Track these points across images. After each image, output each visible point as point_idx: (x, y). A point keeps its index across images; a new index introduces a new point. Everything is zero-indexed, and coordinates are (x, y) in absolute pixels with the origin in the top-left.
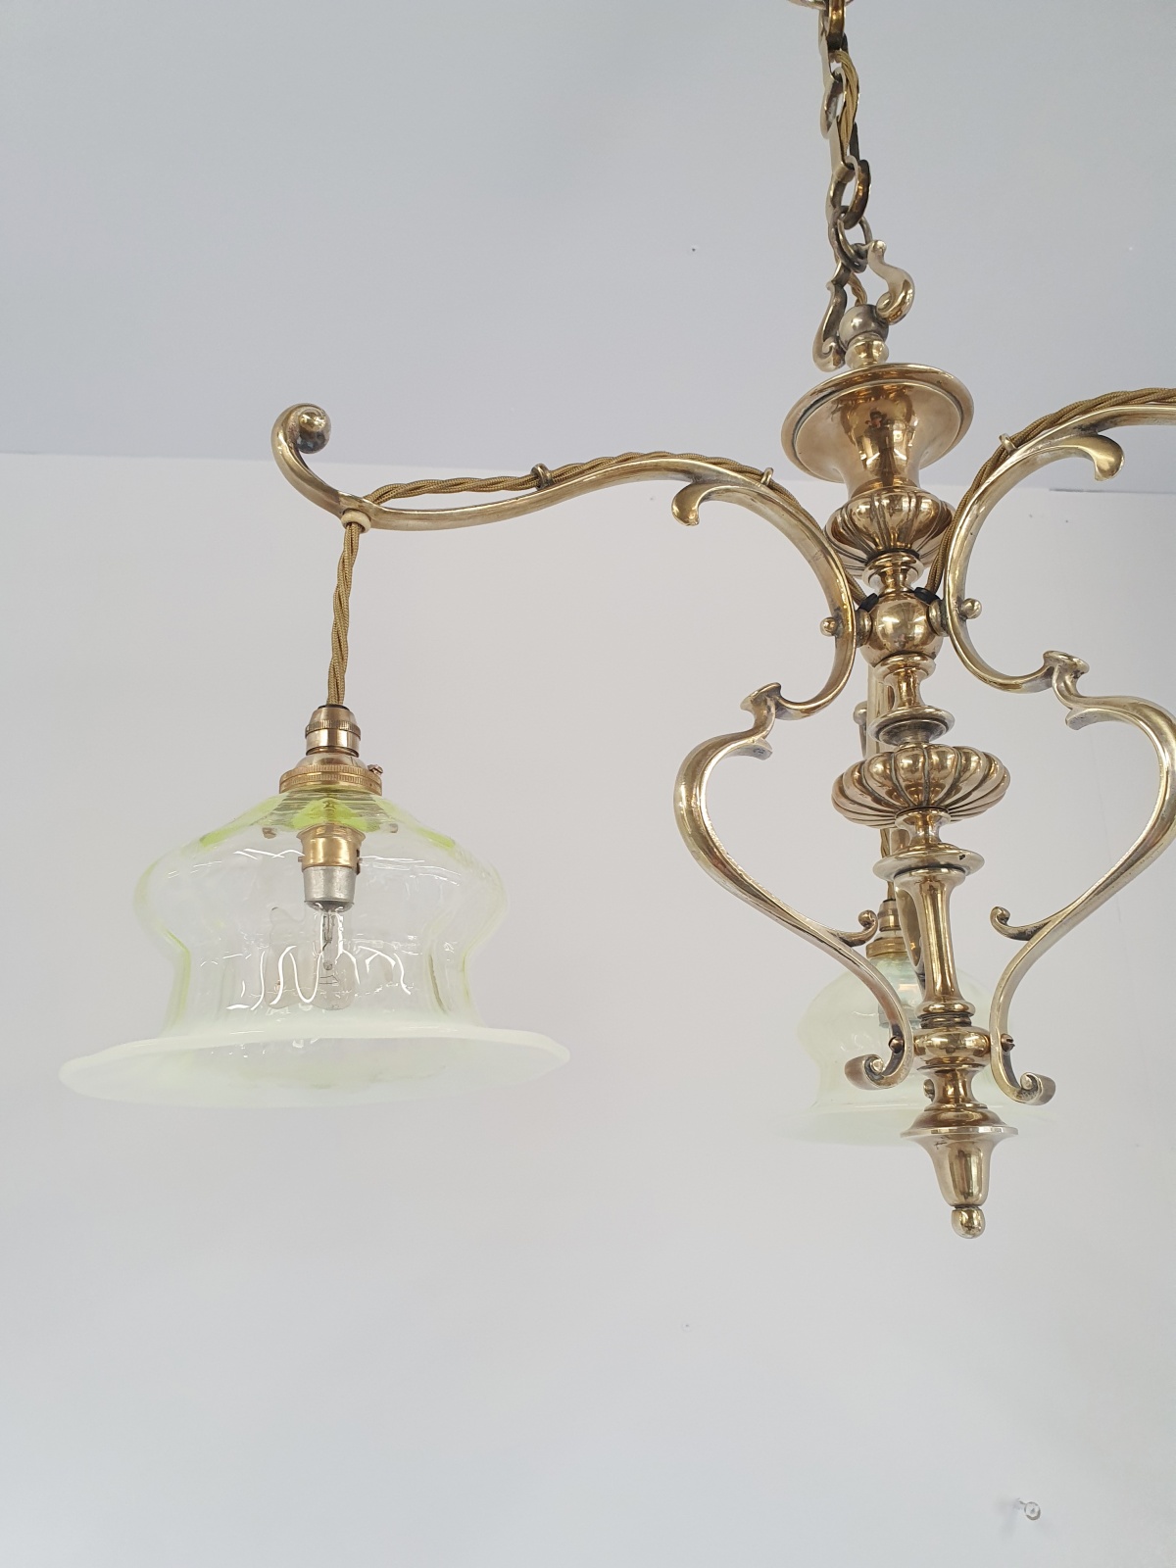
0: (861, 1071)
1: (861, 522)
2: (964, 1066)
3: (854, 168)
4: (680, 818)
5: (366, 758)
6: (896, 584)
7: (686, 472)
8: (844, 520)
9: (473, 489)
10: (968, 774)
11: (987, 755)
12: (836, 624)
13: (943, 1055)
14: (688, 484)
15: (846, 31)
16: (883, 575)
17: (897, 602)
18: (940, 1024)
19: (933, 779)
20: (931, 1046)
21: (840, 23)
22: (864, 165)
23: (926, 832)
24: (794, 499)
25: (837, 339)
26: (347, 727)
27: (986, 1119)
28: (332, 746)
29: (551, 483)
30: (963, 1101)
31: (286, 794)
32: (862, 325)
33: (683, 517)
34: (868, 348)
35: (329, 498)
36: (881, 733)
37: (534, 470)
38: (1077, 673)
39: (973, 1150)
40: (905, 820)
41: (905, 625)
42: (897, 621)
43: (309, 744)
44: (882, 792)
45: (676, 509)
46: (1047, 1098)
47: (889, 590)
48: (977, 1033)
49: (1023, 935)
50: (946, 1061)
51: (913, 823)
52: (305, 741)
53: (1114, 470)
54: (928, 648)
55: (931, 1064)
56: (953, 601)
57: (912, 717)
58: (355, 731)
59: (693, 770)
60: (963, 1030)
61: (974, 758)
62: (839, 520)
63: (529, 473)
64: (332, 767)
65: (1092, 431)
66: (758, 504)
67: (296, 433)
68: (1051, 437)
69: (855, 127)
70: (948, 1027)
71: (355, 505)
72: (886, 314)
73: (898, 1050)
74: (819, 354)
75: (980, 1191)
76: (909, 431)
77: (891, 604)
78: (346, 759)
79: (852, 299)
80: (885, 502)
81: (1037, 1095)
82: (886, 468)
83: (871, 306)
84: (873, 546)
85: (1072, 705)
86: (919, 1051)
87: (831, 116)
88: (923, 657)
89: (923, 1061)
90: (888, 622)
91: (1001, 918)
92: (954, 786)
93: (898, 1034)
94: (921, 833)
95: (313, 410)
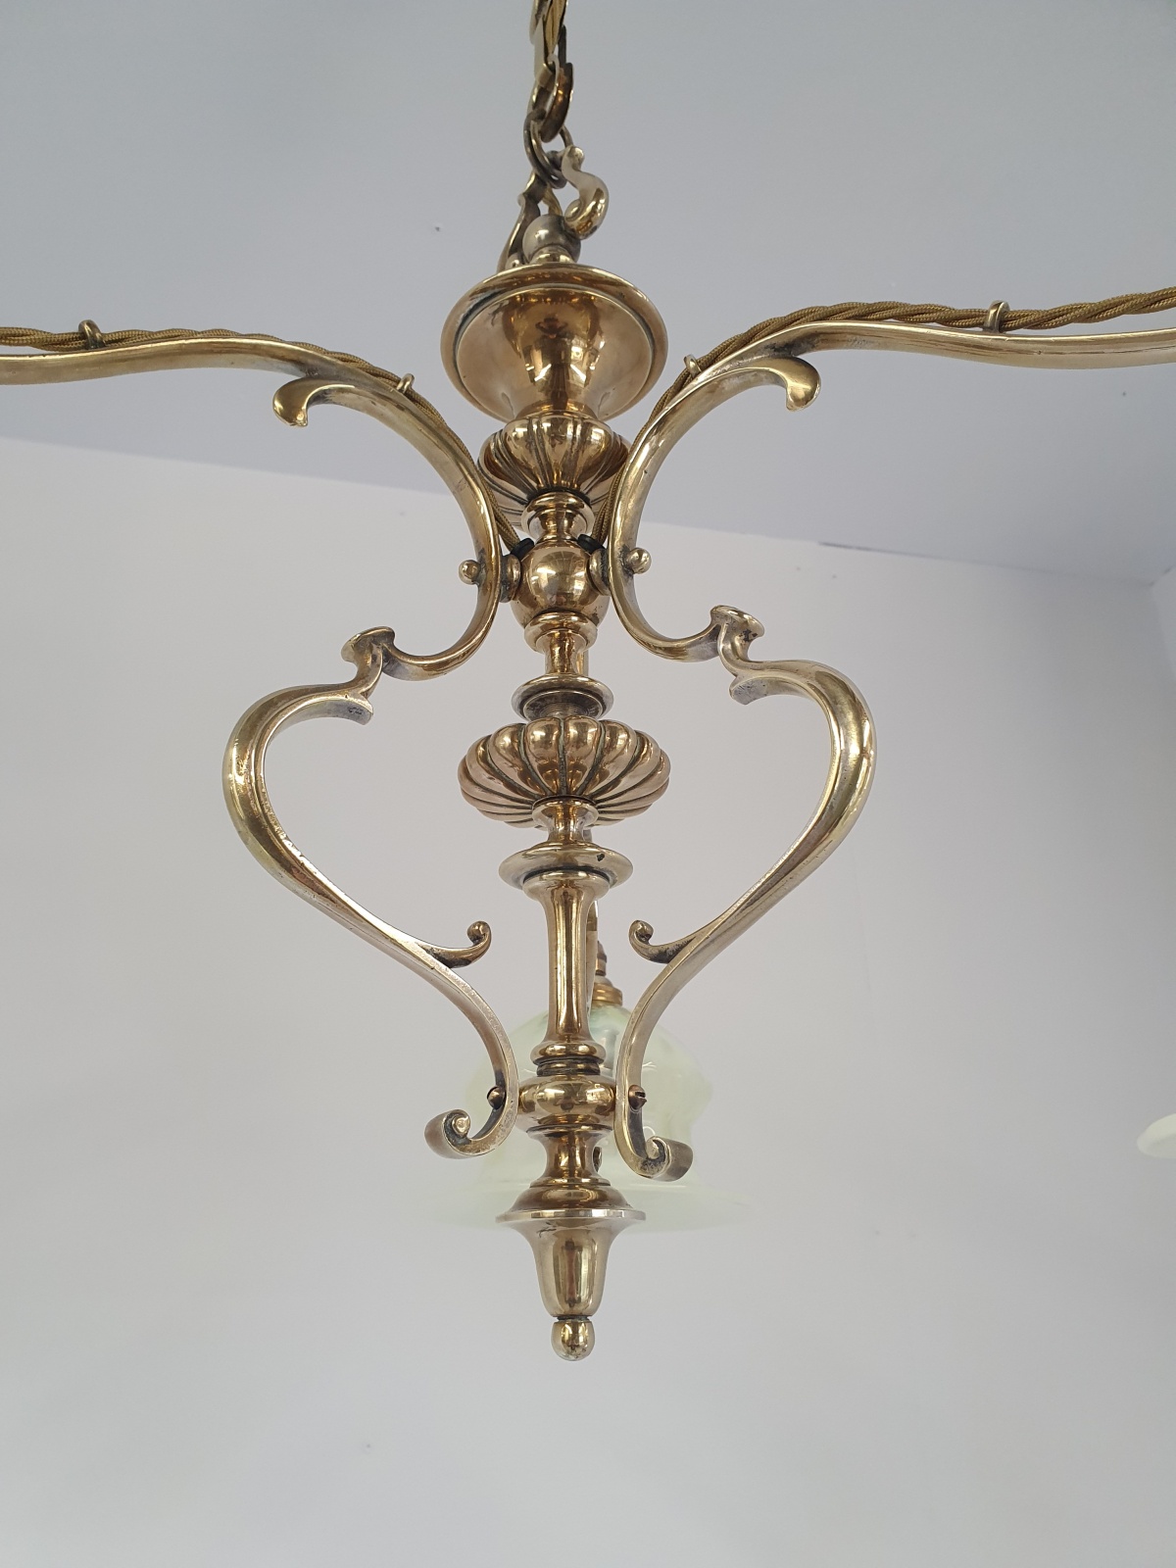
0: (444, 1132)
1: (518, 450)
2: (583, 1127)
3: (557, 74)
6: (559, 530)
7: (296, 360)
8: (497, 446)
10: (613, 754)
11: (638, 734)
12: (476, 572)
13: (559, 1112)
14: (299, 375)
16: (544, 519)
17: (557, 549)
18: (558, 1071)
19: (572, 759)
20: (542, 1100)
22: (568, 69)
23: (566, 825)
24: (438, 415)
25: (521, 254)
27: (602, 1200)
29: (100, 344)
30: (579, 1175)
32: (547, 236)
33: (289, 415)
36: (525, 707)
37: (81, 327)
38: (749, 634)
39: (584, 1240)
40: (543, 812)
41: (564, 577)
42: (553, 573)
44: (514, 775)
45: (278, 405)
46: (678, 1171)
47: (549, 537)
48: (602, 1085)
49: (663, 956)
50: (562, 1120)
51: (550, 816)
53: (809, 397)
54: (588, 609)
55: (541, 1125)
56: (618, 552)
57: (561, 686)
59: (255, 726)
60: (590, 1078)
61: (623, 736)
62: (492, 447)
65: (787, 353)
66: (390, 414)
68: (740, 357)
70: (569, 1074)
72: (575, 224)
73: (498, 1104)
75: (590, 1294)
76: (590, 350)
77: (548, 551)
80: (546, 426)
81: (665, 1167)
82: (558, 389)
83: (563, 219)
84: (535, 485)
85: (737, 670)
86: (526, 1107)
88: (582, 618)
89: (531, 1120)
90: (543, 574)
91: (642, 935)
92: (597, 770)
93: (501, 1083)
94: (560, 828)
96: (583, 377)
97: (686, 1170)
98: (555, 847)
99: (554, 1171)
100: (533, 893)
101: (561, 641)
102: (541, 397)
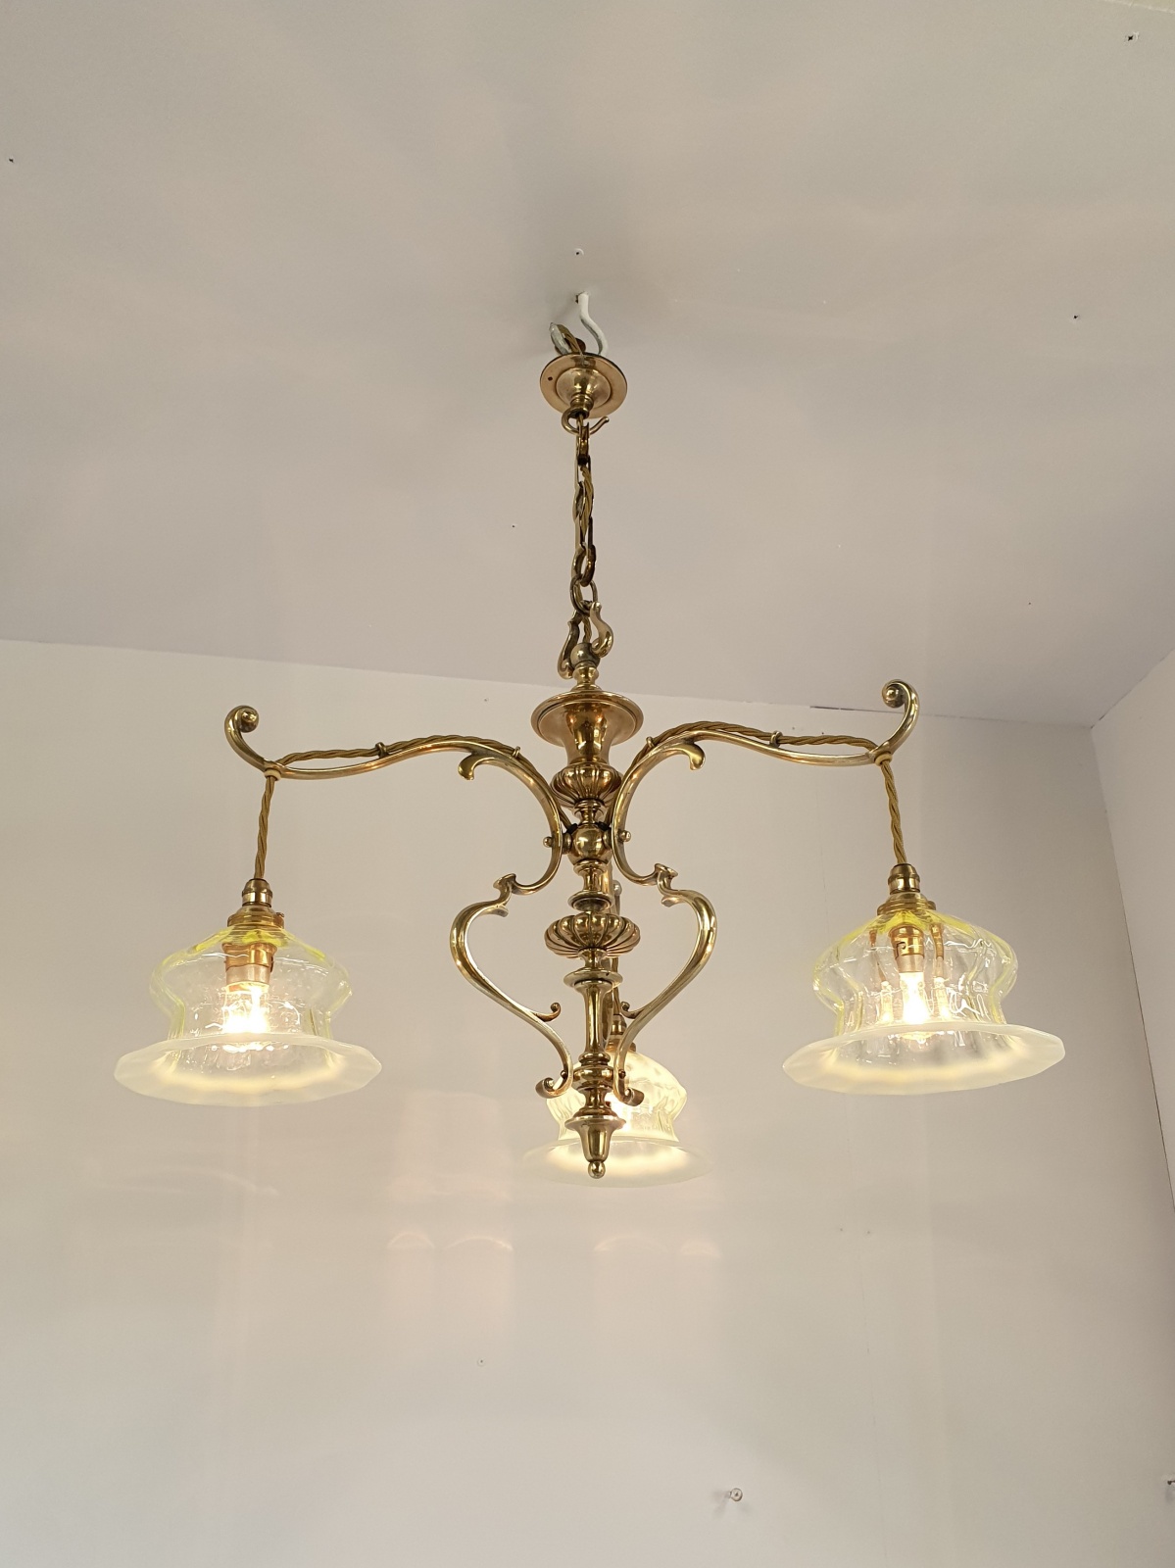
0: (543, 1087)
1: (569, 782)
2: (600, 1086)
3: (587, 551)
4: (452, 949)
5: (275, 908)
6: (589, 818)
7: (468, 748)
8: (560, 780)
9: (342, 756)
10: (613, 928)
11: (623, 918)
12: (551, 841)
13: (590, 1080)
14: (470, 754)
15: (590, 453)
16: (583, 812)
17: (588, 829)
18: (589, 1064)
19: (594, 931)
20: (583, 1075)
21: (587, 446)
22: (593, 548)
23: (593, 959)
24: (532, 766)
25: (570, 662)
26: (265, 891)
27: (607, 1114)
28: (257, 901)
29: (387, 754)
31: (233, 927)
32: (584, 656)
33: (465, 774)
34: (586, 671)
35: (258, 761)
37: (377, 745)
38: (670, 877)
39: (600, 1128)
40: (582, 954)
41: (590, 844)
42: (587, 840)
43: (244, 900)
44: (569, 938)
45: (461, 769)
46: (638, 1102)
47: (585, 822)
48: (608, 1069)
49: (634, 1017)
50: (591, 1083)
51: (585, 955)
52: (241, 899)
53: (700, 764)
54: (602, 858)
55: (582, 1085)
56: (616, 832)
57: (590, 895)
58: (269, 893)
59: (461, 922)
60: (603, 1067)
61: (617, 920)
62: (557, 780)
63: (375, 747)
64: (256, 913)
65: (690, 742)
66: (509, 767)
67: (240, 723)
68: (671, 742)
69: (591, 520)
70: (595, 1065)
71: (272, 766)
72: (597, 652)
73: (565, 1077)
74: (560, 668)
75: (603, 1152)
76: (602, 730)
77: (585, 830)
78: (265, 908)
79: (582, 634)
80: (582, 772)
81: (632, 1100)
82: (589, 750)
83: (590, 645)
84: (577, 796)
85: (666, 894)
86: (576, 1078)
87: (579, 508)
88: (600, 861)
89: (578, 1084)
90: (583, 840)
92: (606, 936)
93: (566, 1069)
94: (591, 961)
95: (250, 710)
96: (599, 745)
97: (641, 1102)
98: (588, 970)
99: (589, 1103)
100: (579, 990)
101: (591, 874)
102: (581, 755)
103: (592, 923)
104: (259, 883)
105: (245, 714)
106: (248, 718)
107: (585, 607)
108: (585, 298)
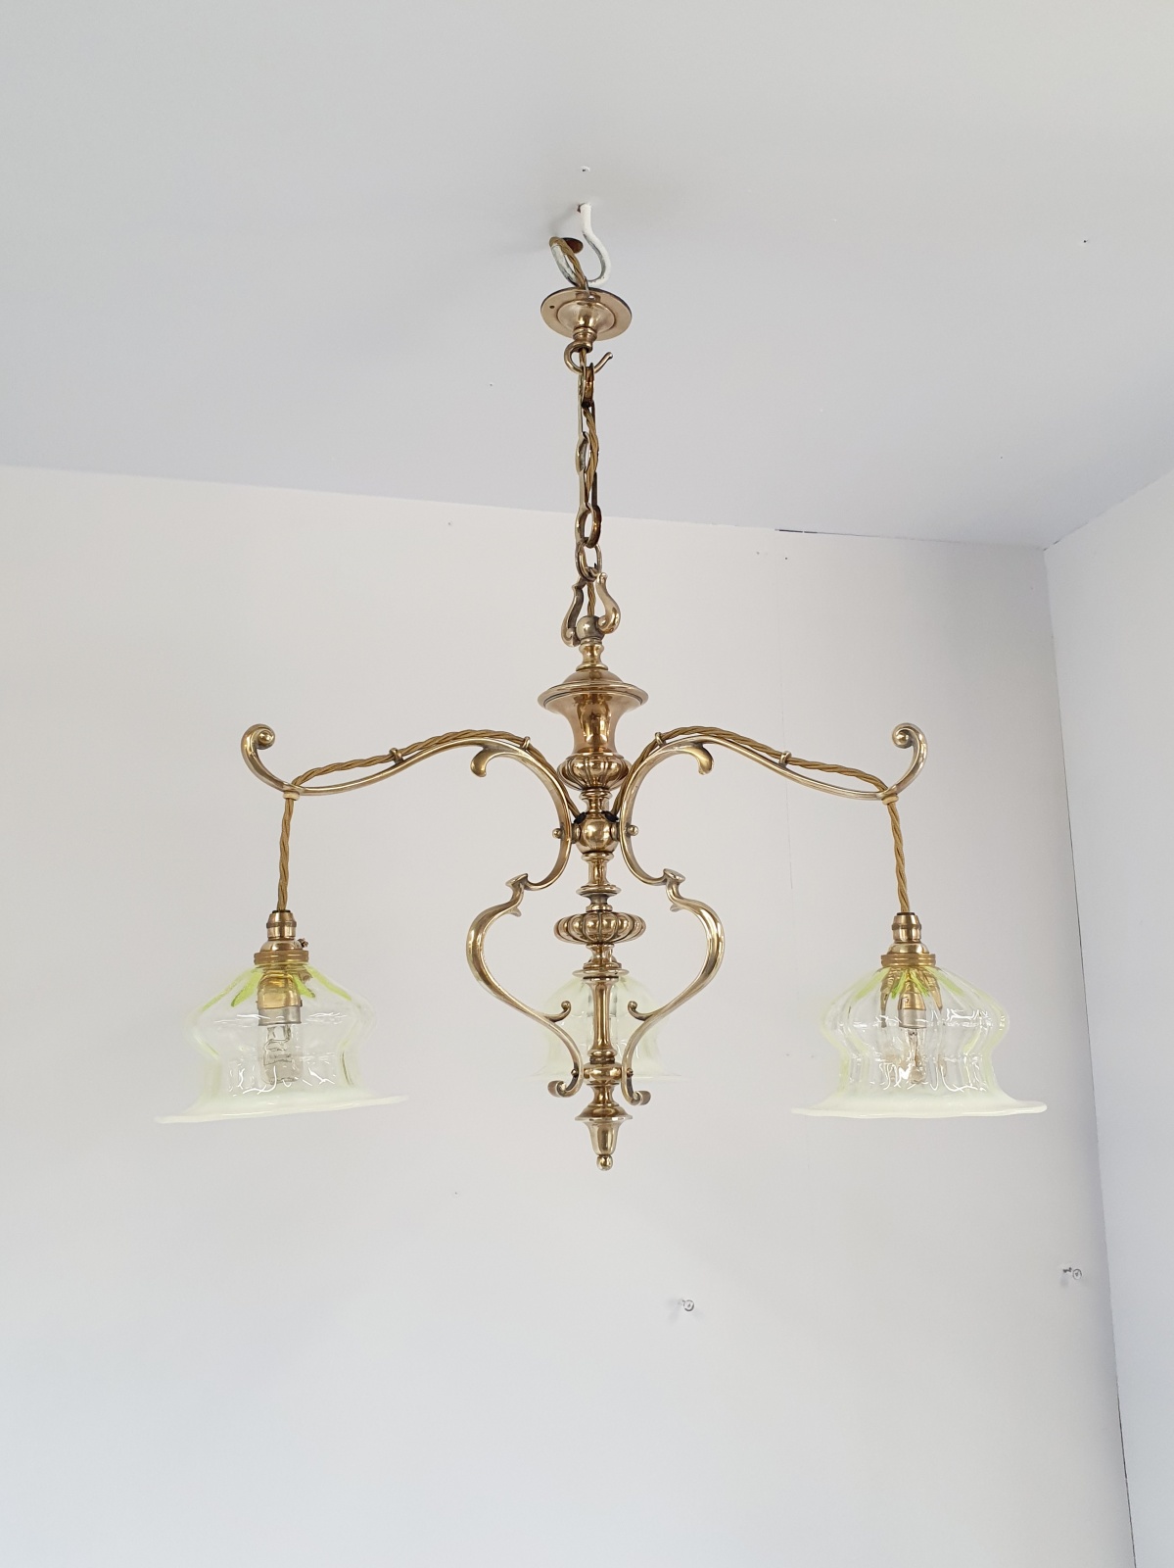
0: (555, 1088)
1: (577, 772)
2: (608, 1084)
3: (591, 507)
4: (468, 949)
6: (596, 808)
7: (480, 744)
8: (568, 769)
11: (633, 917)
12: (561, 833)
14: (481, 749)
15: (594, 399)
16: (590, 801)
17: (595, 818)
18: (598, 1063)
20: (593, 1075)
21: (592, 389)
22: (597, 509)
23: (601, 954)
24: (540, 755)
25: (574, 632)
26: (289, 922)
27: (617, 1113)
28: (282, 935)
29: (401, 761)
30: (607, 1103)
32: (589, 629)
33: (477, 772)
34: (591, 647)
37: (391, 751)
38: (679, 884)
39: (609, 1128)
40: (590, 948)
41: (598, 835)
42: (595, 830)
44: (578, 937)
45: (474, 768)
46: (646, 1102)
47: (592, 811)
48: (616, 1068)
49: (641, 1018)
50: (600, 1081)
51: (593, 950)
53: (707, 768)
54: (609, 850)
55: (592, 1083)
56: (623, 824)
57: (600, 887)
58: (293, 923)
60: (610, 1066)
61: (627, 919)
62: (565, 768)
63: (388, 753)
65: (699, 745)
67: (256, 744)
68: (679, 741)
69: (595, 475)
70: (603, 1063)
71: (289, 787)
72: (603, 630)
73: (575, 1076)
74: (564, 635)
75: (611, 1148)
76: (608, 720)
77: (592, 820)
78: (289, 943)
79: (586, 602)
80: (591, 764)
81: (640, 1101)
82: (596, 741)
83: (596, 619)
85: (674, 902)
86: (587, 1076)
87: (583, 459)
88: (607, 855)
89: (588, 1082)
90: (591, 830)
91: (633, 1008)
92: (615, 935)
93: (576, 1067)
94: (598, 956)
95: (267, 730)
96: (605, 735)
97: (648, 1102)
99: (597, 1101)
101: (597, 866)
102: (589, 746)
103: (603, 925)
104: (282, 916)
105: (262, 735)
106: (264, 739)
107: (590, 574)
108: (587, 209)
